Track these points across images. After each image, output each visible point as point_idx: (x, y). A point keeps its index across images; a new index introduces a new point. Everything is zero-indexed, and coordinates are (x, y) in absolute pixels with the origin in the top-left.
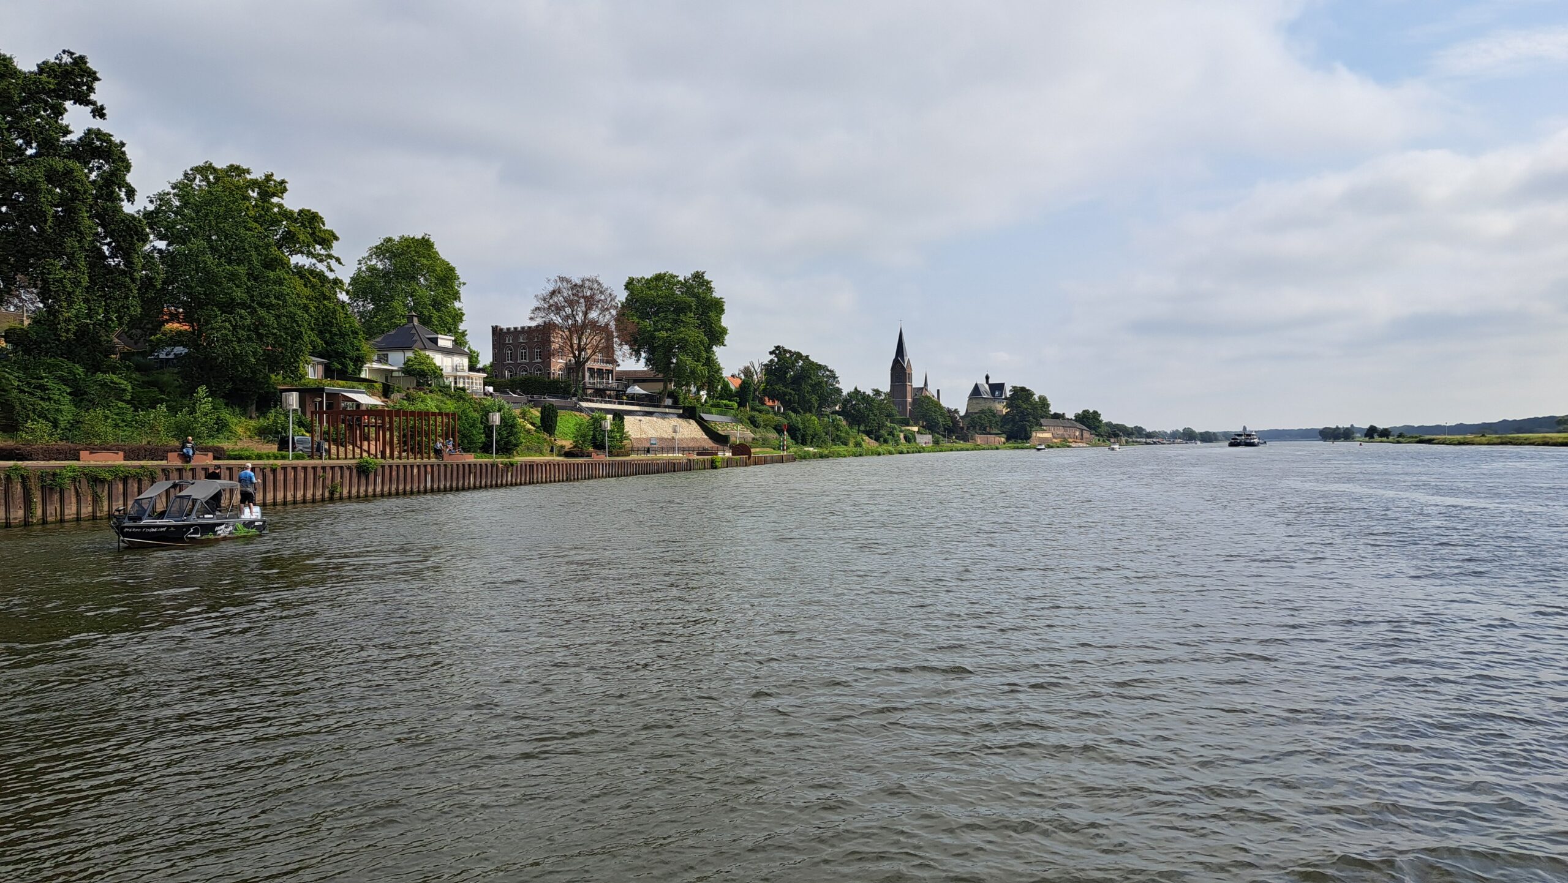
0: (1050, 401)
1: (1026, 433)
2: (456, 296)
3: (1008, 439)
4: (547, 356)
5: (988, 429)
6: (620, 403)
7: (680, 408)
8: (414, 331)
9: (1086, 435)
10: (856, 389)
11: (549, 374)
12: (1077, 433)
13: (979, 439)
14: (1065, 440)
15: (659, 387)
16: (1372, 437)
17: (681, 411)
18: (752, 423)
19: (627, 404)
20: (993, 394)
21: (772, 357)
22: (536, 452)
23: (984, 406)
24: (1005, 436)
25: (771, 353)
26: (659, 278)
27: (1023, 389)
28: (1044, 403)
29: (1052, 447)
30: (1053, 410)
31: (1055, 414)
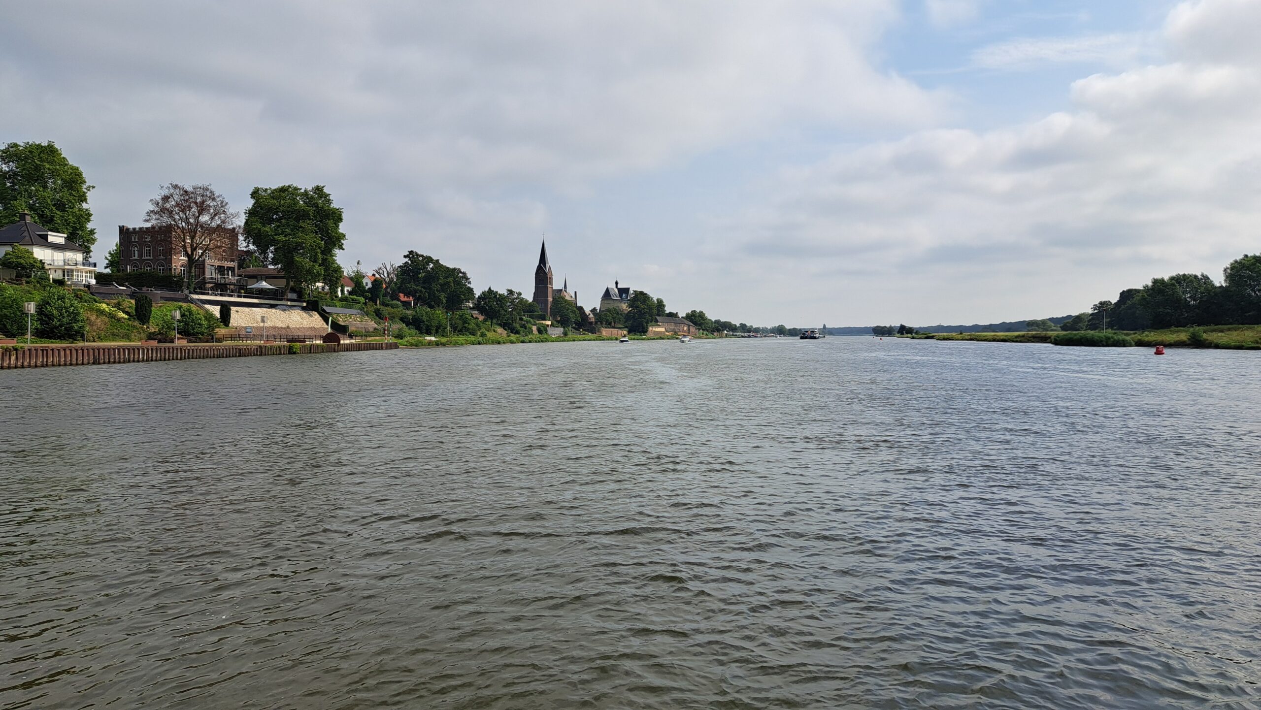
0: (665, 302)
1: (643, 328)
2: (83, 198)
3: (629, 332)
4: (168, 253)
5: (613, 323)
6: (239, 296)
7: (304, 302)
8: (24, 228)
9: (693, 329)
10: (490, 289)
11: (170, 269)
12: (685, 328)
13: (605, 332)
14: (676, 333)
15: (282, 283)
16: (902, 334)
17: (305, 304)
18: (377, 315)
19: (245, 297)
20: (621, 296)
21: (407, 260)
22: (123, 337)
23: (611, 305)
24: (627, 329)
25: (405, 257)
26: (283, 190)
27: (642, 293)
28: (660, 304)
29: (663, 339)
30: (668, 310)
31: (670, 313)
